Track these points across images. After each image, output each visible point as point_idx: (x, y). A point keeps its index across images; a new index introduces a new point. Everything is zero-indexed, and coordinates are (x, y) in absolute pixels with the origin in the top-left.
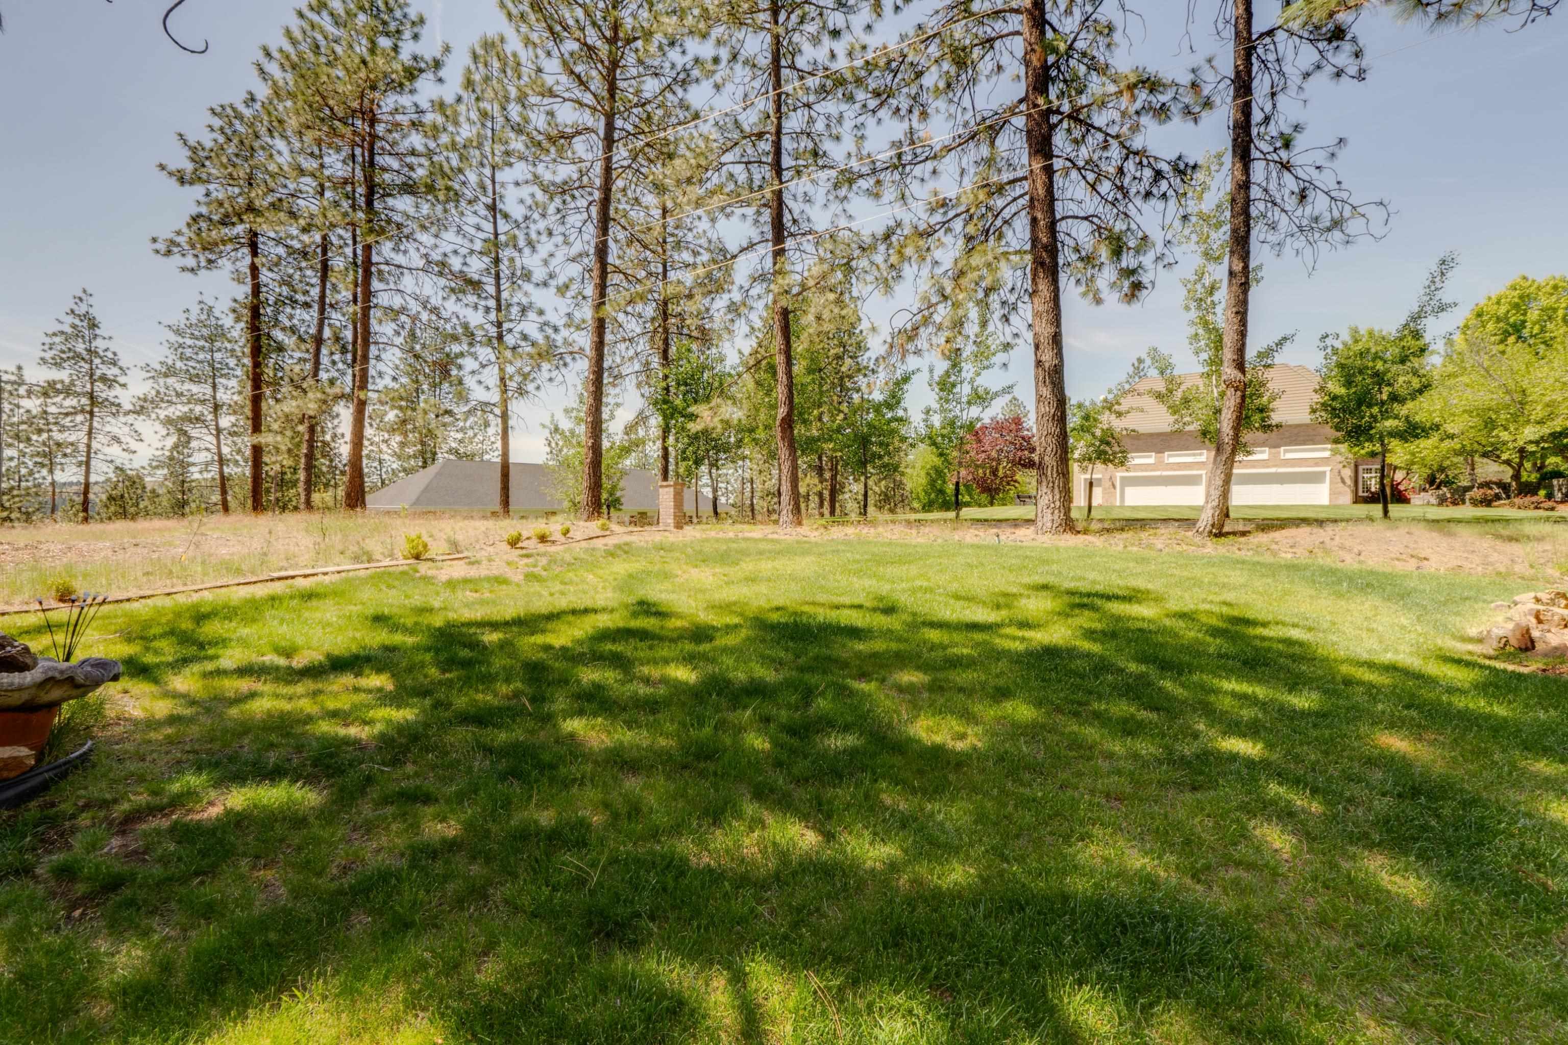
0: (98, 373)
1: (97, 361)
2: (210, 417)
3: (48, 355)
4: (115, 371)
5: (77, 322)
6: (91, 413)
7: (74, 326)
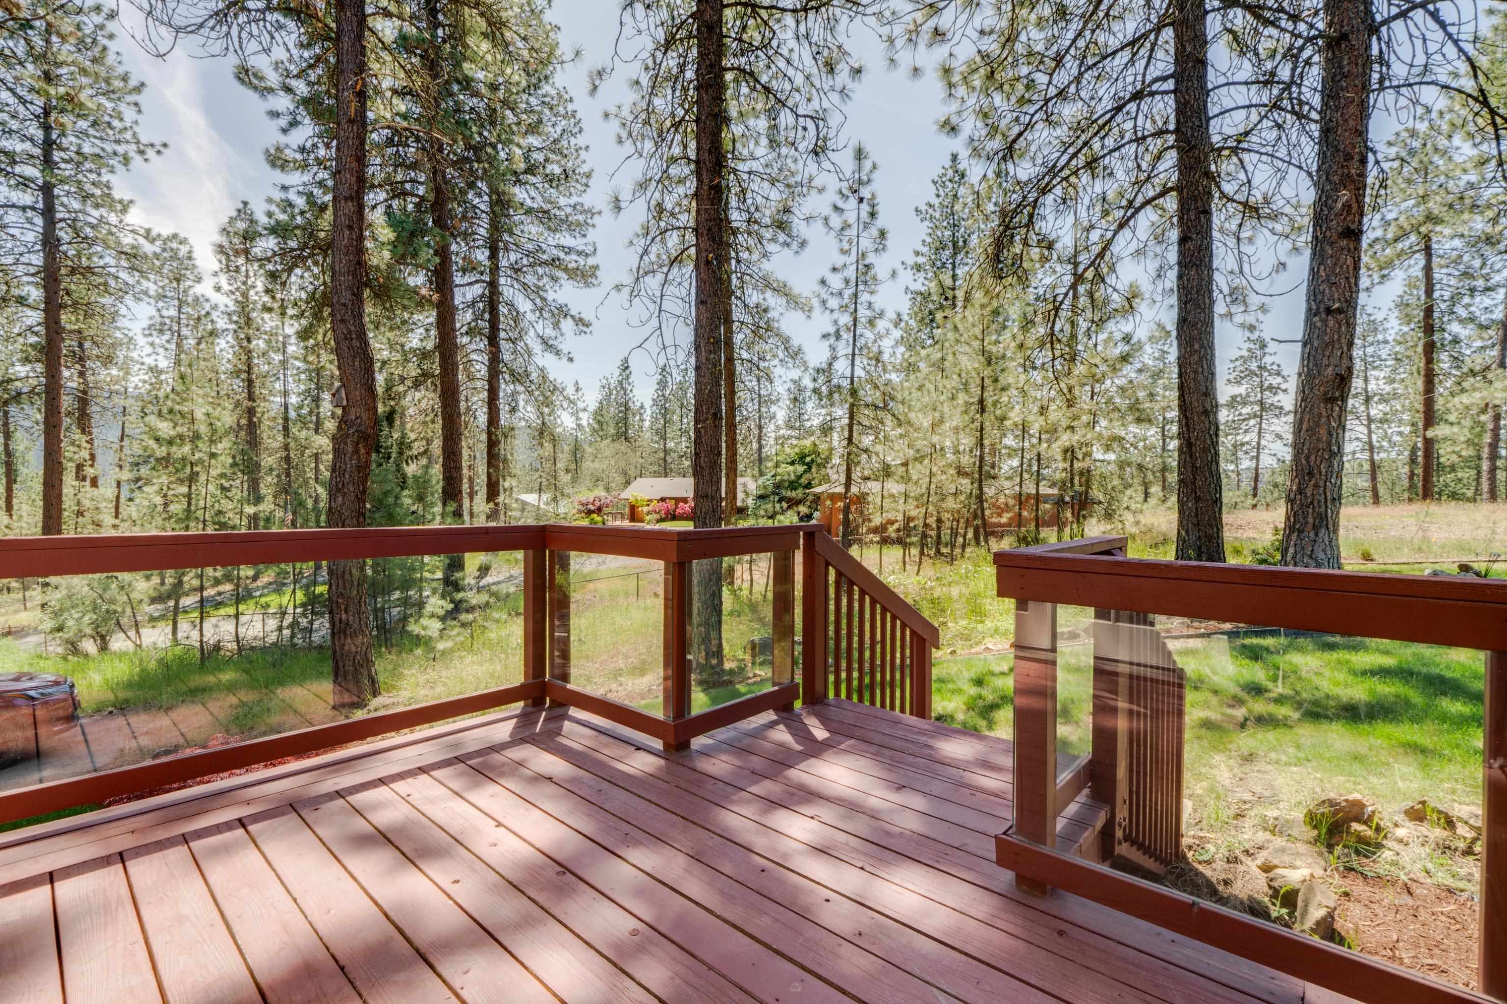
0: (1266, 384)
1: (1265, 374)
2: (1363, 408)
3: (1232, 377)
4: (1279, 380)
5: (1252, 346)
6: (1261, 417)
7: (1249, 350)
